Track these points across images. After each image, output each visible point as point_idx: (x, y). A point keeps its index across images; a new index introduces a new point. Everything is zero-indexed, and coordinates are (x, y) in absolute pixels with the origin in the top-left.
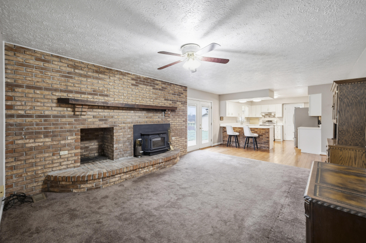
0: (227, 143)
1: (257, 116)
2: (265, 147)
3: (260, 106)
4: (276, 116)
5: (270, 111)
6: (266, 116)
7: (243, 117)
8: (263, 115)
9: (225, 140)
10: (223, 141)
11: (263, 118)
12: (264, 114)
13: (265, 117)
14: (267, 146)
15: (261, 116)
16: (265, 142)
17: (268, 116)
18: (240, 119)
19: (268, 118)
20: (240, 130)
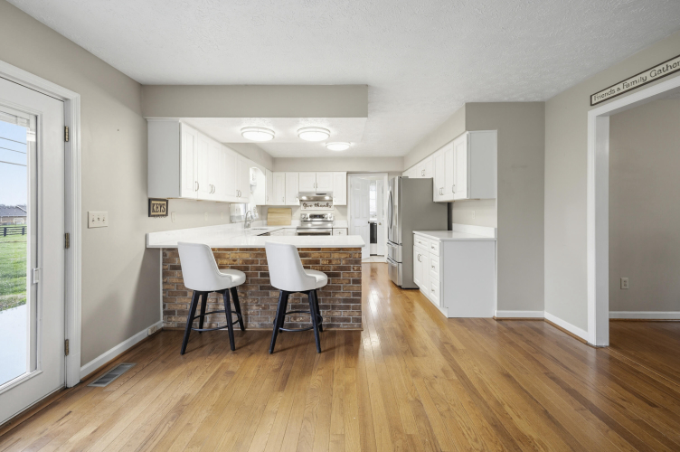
0: (185, 319)
1: (289, 203)
2: (346, 320)
3: (297, 174)
4: (334, 203)
5: (320, 190)
6: (309, 203)
7: (251, 206)
8: (301, 201)
9: (177, 308)
10: (168, 313)
11: (302, 208)
12: (304, 198)
13: (305, 205)
14: (356, 315)
15: (298, 203)
16: (345, 301)
17: (313, 203)
18: (242, 213)
19: (314, 208)
20: (247, 256)
